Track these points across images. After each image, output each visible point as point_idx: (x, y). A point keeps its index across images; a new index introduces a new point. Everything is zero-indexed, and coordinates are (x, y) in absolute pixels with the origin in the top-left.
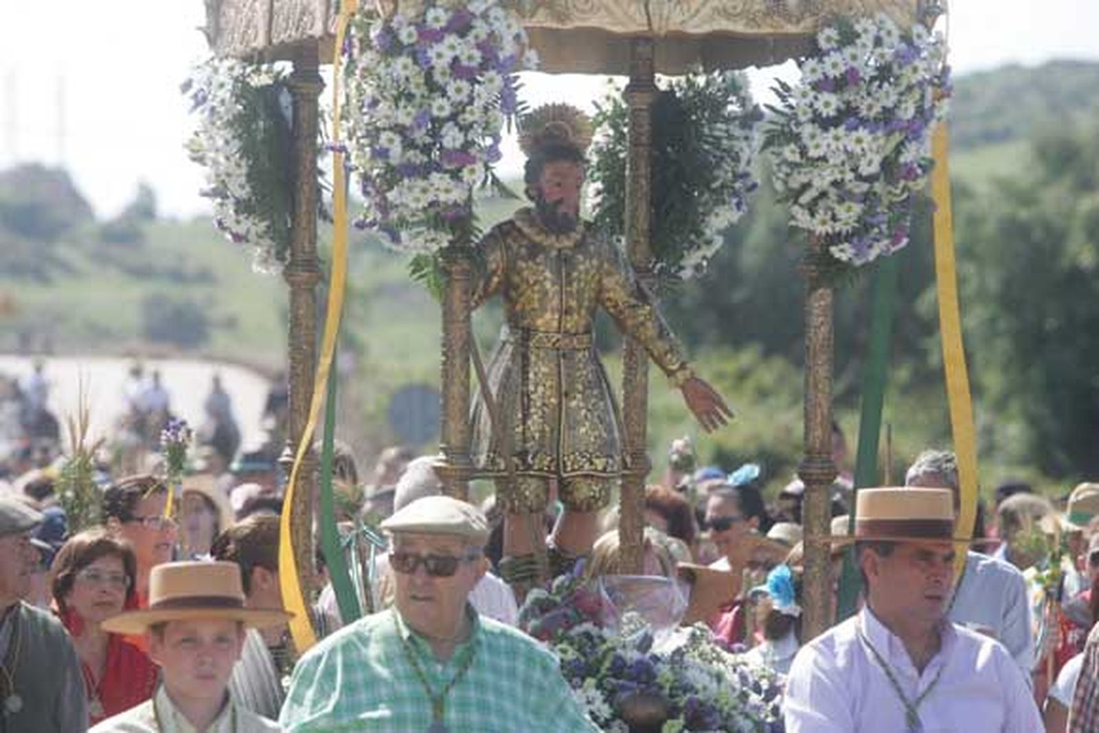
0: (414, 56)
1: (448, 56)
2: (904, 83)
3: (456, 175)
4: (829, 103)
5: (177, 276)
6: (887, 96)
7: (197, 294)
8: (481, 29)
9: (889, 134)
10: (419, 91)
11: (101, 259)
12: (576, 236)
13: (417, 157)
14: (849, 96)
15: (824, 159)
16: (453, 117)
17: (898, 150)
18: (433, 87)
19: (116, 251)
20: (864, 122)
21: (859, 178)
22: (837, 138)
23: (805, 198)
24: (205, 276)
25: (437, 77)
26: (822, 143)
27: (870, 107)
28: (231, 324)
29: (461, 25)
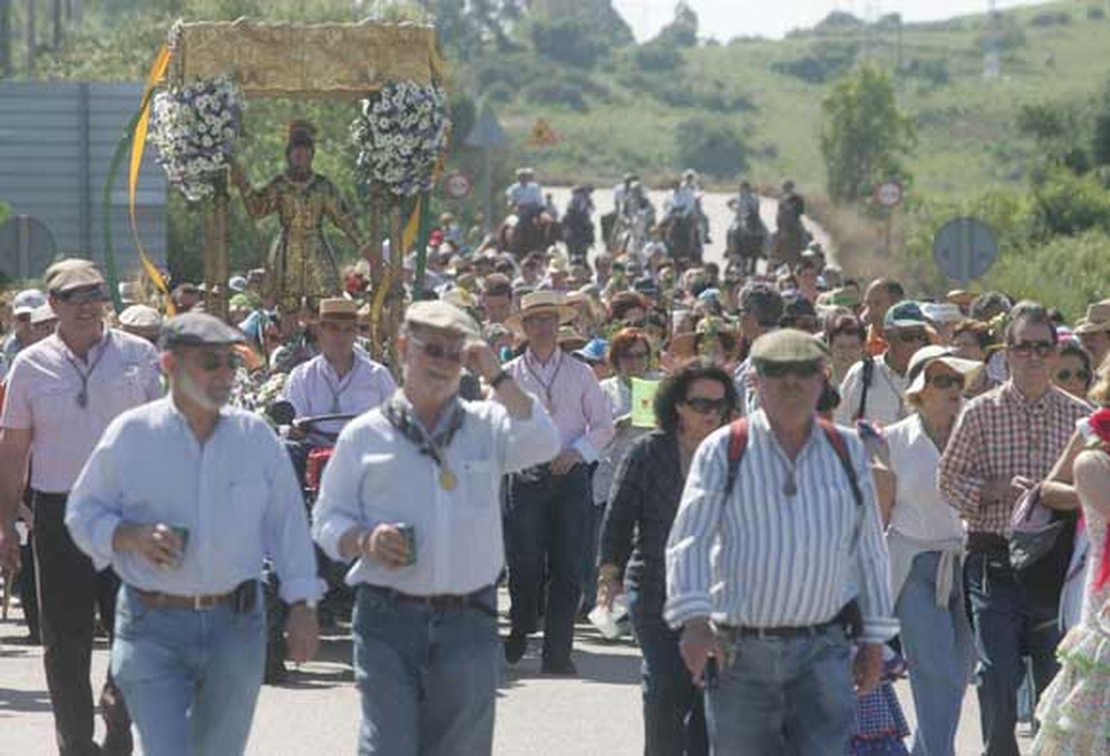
0: (190, 104)
1: (205, 104)
2: (420, 113)
3: (209, 159)
4: (385, 123)
5: (716, 104)
6: (412, 119)
7: (737, 121)
8: (220, 91)
9: (415, 136)
10: (193, 120)
11: (636, 84)
12: (310, 181)
13: (194, 150)
14: (394, 119)
15: (383, 149)
16: (208, 132)
17: (421, 144)
18: (199, 118)
19: (651, 77)
20: (401, 131)
21: (402, 157)
22: (389, 139)
23: (379, 166)
24: (743, 104)
25: (201, 114)
26: (382, 140)
27: (406, 124)
28: (771, 152)
29: (211, 90)
